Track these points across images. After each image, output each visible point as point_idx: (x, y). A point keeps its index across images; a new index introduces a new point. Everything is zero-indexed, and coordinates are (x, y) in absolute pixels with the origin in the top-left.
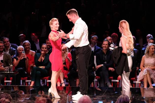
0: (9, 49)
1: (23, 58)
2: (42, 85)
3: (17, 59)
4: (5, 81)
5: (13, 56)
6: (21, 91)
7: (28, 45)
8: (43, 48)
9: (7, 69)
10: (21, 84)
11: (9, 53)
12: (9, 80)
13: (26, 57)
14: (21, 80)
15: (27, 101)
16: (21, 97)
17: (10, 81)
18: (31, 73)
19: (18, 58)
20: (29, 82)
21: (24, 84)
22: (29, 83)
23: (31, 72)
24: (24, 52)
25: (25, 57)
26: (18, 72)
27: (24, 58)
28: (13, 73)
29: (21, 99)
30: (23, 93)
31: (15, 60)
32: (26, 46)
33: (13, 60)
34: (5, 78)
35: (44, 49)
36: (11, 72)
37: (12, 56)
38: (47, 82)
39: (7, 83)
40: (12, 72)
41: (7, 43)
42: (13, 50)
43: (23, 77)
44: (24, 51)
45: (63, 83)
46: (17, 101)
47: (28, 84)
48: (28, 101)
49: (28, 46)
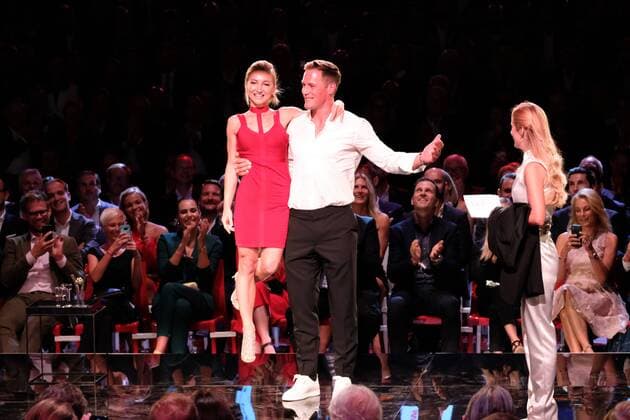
0: (69, 219)
1: (122, 250)
2: (194, 350)
3: (100, 257)
4: (59, 339)
5: (85, 246)
6: (116, 374)
7: (138, 202)
8: (185, 211)
9: (65, 292)
10: (117, 347)
11: (69, 235)
12: (72, 333)
13: (134, 248)
14: (117, 335)
15: (137, 410)
16: (116, 396)
17: (75, 338)
18: (150, 307)
19: (105, 252)
20: (144, 340)
21: (127, 348)
22: (146, 345)
23: (150, 301)
24: (126, 229)
25: (128, 248)
26: (103, 303)
27: (126, 251)
28: (85, 306)
29: (115, 403)
30: (125, 382)
31: (93, 259)
32: (131, 205)
33: (86, 261)
34: (58, 327)
35: (190, 214)
36: (78, 306)
37: (81, 247)
38: (210, 340)
39: (64, 344)
40: (81, 304)
41: (57, 197)
42: (84, 222)
43: (123, 323)
44: (125, 226)
45: (267, 345)
46: (104, 411)
47: (141, 348)
48: (142, 411)
49: (140, 205)
